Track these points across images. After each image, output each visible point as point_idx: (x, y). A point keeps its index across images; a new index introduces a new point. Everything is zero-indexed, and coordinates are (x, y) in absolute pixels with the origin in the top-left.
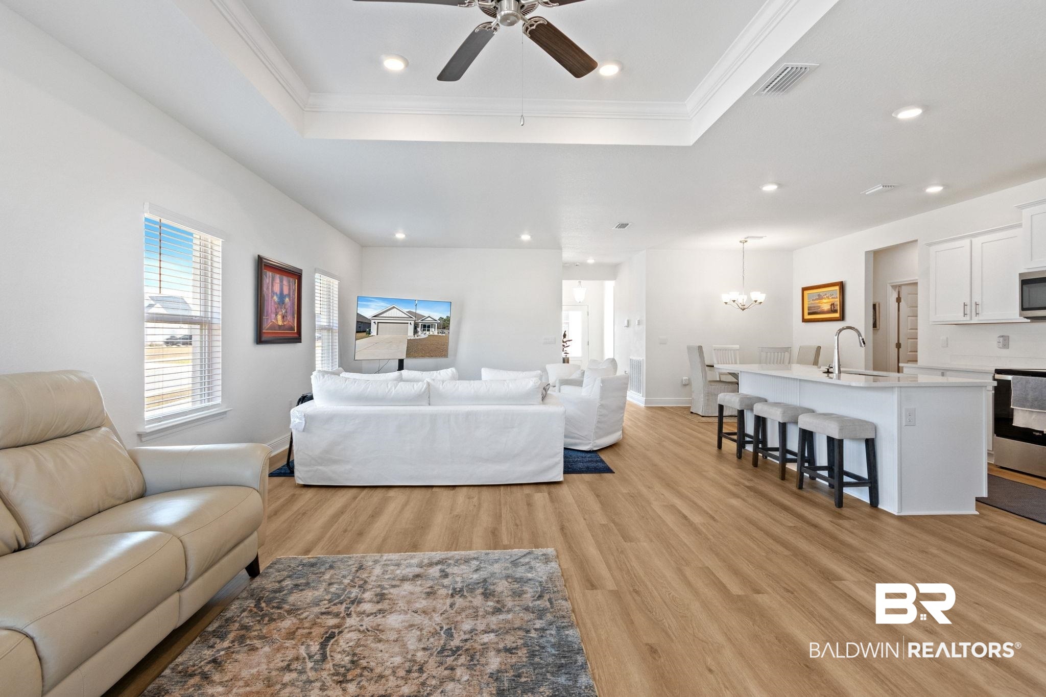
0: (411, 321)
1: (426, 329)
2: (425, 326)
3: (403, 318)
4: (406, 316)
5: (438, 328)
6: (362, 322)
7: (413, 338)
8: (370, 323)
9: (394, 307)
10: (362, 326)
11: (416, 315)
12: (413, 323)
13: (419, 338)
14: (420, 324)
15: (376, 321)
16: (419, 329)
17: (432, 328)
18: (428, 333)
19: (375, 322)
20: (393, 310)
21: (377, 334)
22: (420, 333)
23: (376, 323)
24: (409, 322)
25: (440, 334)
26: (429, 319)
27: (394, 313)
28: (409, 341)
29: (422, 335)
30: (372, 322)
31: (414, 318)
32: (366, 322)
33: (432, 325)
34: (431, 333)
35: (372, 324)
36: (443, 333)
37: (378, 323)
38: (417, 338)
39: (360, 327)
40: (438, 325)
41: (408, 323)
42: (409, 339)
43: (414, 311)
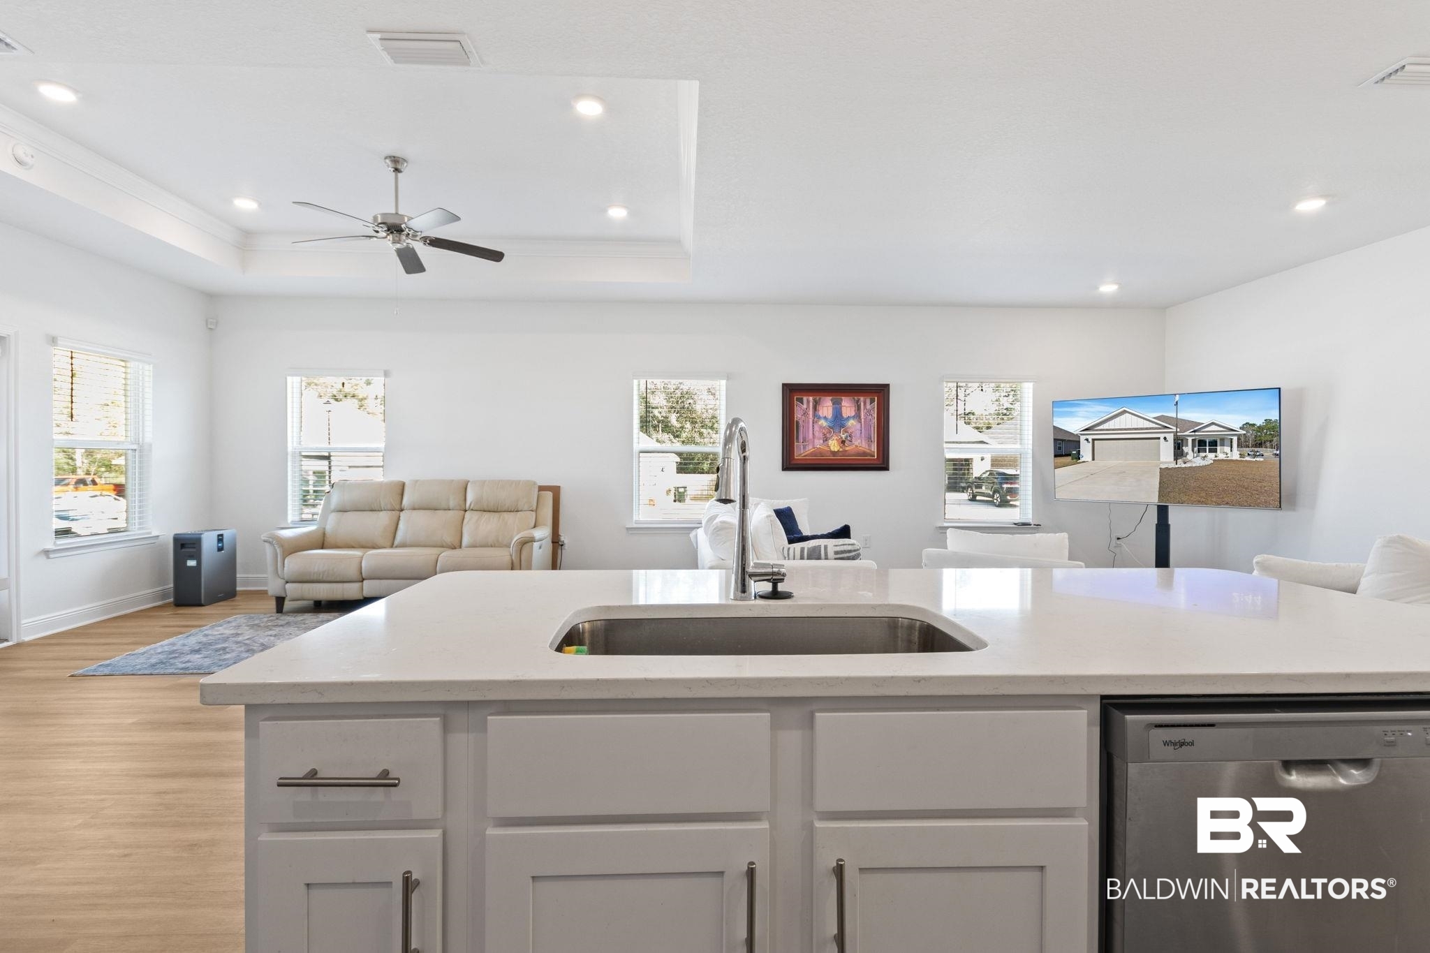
0: (1166, 435)
1: (1207, 448)
2: (1202, 443)
3: (1147, 429)
4: (1157, 426)
5: (1239, 445)
6: (1062, 440)
7: (1173, 465)
8: (1079, 442)
9: (1125, 412)
10: (1063, 446)
11: (1177, 422)
12: (1171, 437)
13: (1188, 465)
14: (1190, 440)
15: (1090, 438)
16: (1187, 449)
17: (1222, 445)
18: (1212, 456)
19: (1087, 440)
20: (1123, 417)
21: (1093, 459)
22: (1190, 457)
23: (1090, 440)
24: (1162, 436)
25: (1248, 458)
26: (1213, 428)
27: (1126, 421)
28: (1164, 473)
29: (1194, 459)
30: (1082, 438)
31: (1174, 429)
32: (1071, 439)
33: (1222, 440)
34: (1221, 456)
35: (1083, 444)
36: (1255, 456)
37: (1094, 440)
38: (1184, 466)
39: (1060, 448)
40: (1239, 439)
41: (1159, 438)
42: (1163, 467)
43: (1174, 415)
